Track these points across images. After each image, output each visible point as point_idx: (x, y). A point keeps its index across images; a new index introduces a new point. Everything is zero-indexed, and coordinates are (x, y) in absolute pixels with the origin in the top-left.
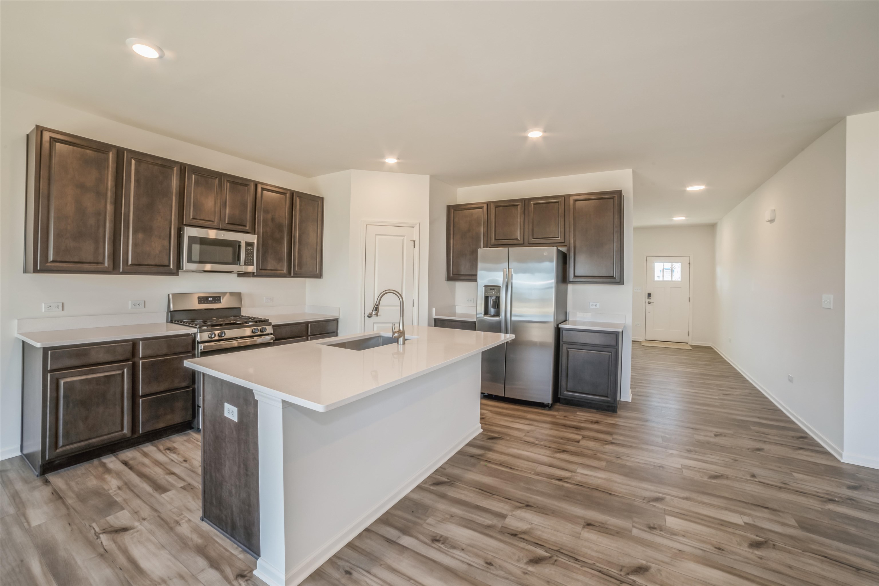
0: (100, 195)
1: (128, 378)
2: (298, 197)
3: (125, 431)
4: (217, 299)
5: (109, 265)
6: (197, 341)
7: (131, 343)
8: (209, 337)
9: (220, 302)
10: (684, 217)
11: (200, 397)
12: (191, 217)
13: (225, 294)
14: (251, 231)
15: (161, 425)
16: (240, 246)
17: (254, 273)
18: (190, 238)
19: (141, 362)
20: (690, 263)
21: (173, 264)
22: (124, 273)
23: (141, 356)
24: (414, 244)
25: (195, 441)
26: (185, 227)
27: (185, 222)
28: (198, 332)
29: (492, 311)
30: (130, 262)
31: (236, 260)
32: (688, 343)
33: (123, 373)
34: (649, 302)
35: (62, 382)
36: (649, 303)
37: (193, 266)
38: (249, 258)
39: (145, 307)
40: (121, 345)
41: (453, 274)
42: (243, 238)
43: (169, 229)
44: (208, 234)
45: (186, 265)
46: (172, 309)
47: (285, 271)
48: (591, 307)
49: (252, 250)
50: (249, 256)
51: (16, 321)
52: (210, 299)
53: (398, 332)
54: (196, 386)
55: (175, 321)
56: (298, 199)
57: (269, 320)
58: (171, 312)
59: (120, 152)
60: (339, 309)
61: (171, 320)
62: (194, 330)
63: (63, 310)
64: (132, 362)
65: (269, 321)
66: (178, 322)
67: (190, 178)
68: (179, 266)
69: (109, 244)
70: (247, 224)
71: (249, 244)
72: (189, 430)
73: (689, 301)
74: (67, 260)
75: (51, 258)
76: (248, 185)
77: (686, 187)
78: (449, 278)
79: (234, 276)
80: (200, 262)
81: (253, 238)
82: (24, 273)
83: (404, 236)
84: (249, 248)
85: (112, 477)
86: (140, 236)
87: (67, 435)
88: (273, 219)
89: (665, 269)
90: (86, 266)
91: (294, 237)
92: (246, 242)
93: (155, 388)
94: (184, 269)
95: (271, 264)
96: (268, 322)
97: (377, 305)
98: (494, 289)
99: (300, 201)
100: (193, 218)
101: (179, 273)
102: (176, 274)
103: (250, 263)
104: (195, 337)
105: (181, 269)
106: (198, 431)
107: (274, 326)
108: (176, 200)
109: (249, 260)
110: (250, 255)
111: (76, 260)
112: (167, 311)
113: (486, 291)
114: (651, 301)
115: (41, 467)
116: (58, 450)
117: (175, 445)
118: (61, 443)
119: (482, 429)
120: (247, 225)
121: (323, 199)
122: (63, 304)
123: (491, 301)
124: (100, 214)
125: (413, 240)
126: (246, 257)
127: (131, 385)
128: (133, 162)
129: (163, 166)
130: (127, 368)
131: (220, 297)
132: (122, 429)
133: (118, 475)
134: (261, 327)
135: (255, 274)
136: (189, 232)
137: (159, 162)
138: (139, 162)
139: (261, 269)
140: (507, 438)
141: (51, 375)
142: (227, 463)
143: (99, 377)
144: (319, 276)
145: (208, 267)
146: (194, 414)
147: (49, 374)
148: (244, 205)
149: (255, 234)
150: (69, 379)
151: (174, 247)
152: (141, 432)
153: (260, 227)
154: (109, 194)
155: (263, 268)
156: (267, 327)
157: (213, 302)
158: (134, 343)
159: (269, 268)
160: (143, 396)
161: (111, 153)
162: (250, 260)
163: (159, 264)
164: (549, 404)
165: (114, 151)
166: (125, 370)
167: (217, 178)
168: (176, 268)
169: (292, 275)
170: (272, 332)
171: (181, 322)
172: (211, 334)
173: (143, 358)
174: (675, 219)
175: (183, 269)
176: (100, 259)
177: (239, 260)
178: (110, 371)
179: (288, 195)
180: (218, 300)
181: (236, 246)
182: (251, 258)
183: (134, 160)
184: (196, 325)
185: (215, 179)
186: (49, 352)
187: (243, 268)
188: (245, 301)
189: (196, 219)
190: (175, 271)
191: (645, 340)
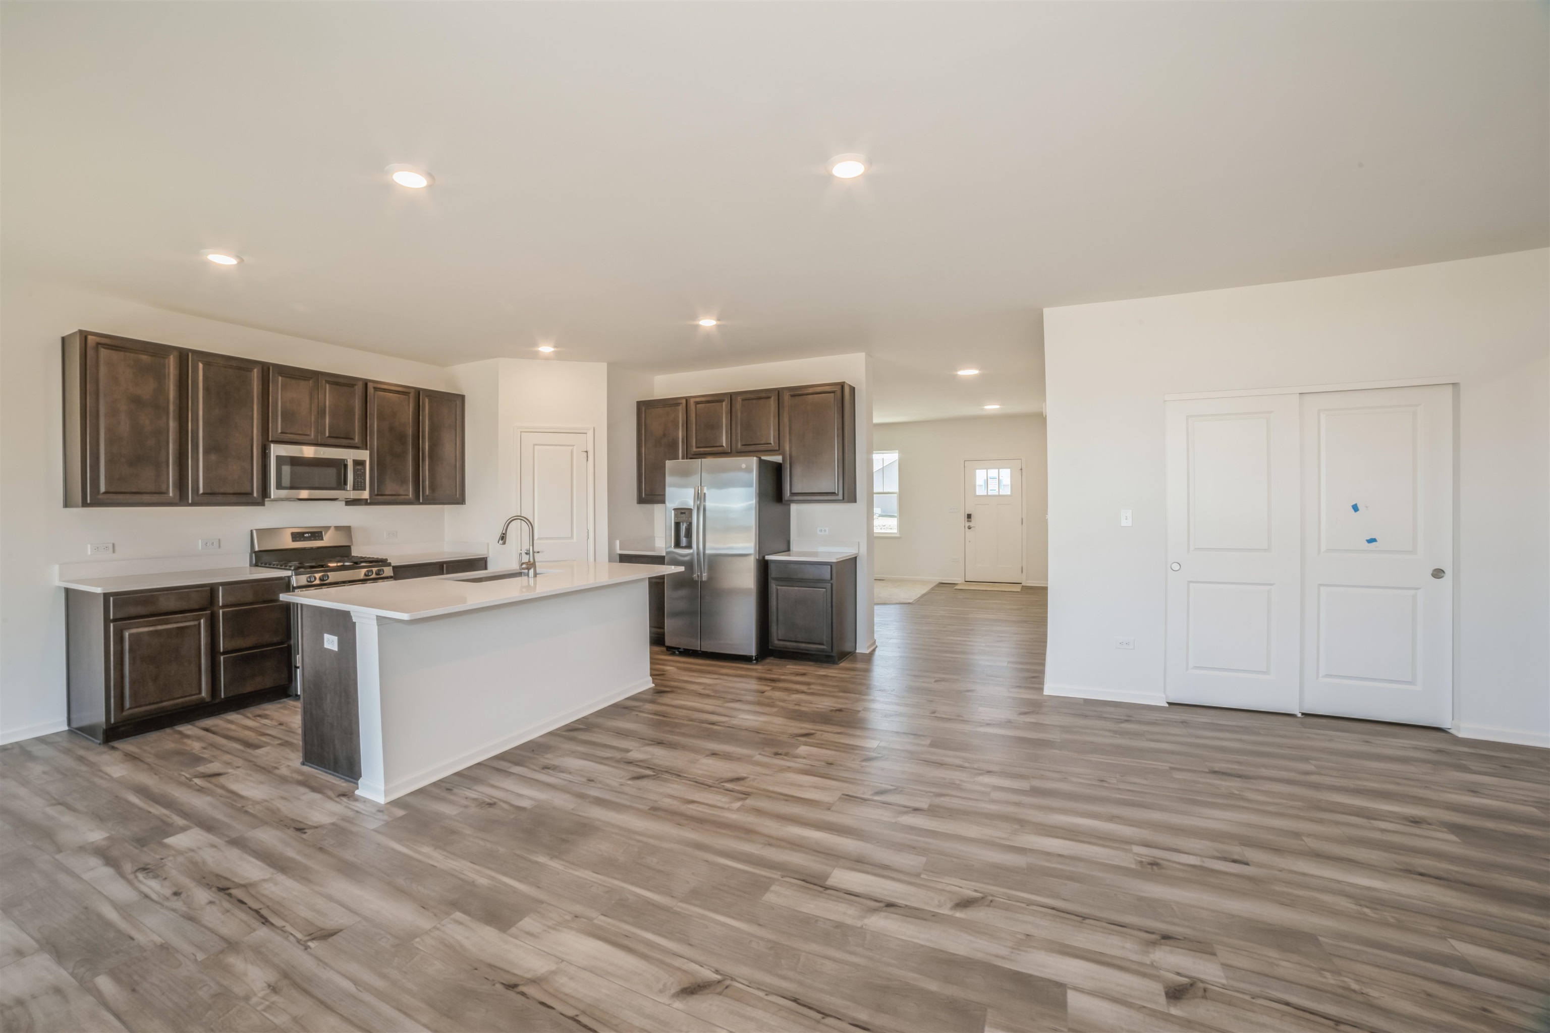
0: (159, 408)
1: (206, 631)
2: (427, 396)
3: (204, 694)
4: (316, 535)
5: (174, 495)
6: (293, 586)
7: (209, 588)
8: (308, 581)
9: (322, 539)
10: (998, 405)
11: (298, 654)
12: (280, 431)
13: (328, 528)
14: (361, 446)
15: (249, 688)
16: (346, 466)
17: (367, 499)
18: (279, 459)
19: (221, 611)
20: (1021, 469)
21: (258, 492)
22: (194, 504)
23: (221, 604)
24: (587, 456)
25: (293, 708)
26: (272, 445)
27: (272, 438)
28: (293, 574)
29: (684, 541)
30: (201, 491)
31: (341, 484)
32: (1021, 583)
33: (199, 625)
34: (969, 526)
35: (127, 634)
36: (970, 528)
37: (283, 493)
38: (359, 480)
39: (220, 547)
40: (197, 591)
41: (645, 495)
42: (349, 455)
43: (250, 448)
44: (301, 451)
45: (274, 492)
46: (257, 549)
47: (411, 496)
48: (819, 532)
49: (363, 471)
50: (359, 477)
51: (57, 567)
52: (306, 535)
53: (527, 563)
54: (292, 642)
55: (262, 564)
56: (427, 400)
57: (388, 559)
58: (255, 552)
59: (183, 355)
60: (488, 544)
61: (256, 563)
62: (288, 573)
63: (114, 551)
64: (210, 612)
65: (388, 561)
66: (266, 564)
67: (276, 382)
68: (265, 492)
69: (173, 469)
70: (355, 435)
71: (359, 463)
72: (284, 698)
73: (1022, 524)
74: (123, 490)
75: (103, 489)
76: (355, 385)
77: (957, 371)
78: (641, 500)
79: (341, 505)
80: (292, 488)
81: (364, 455)
82: (64, 507)
83: (574, 446)
84: (359, 467)
85: (193, 740)
86: (213, 457)
87: (134, 695)
88: (391, 429)
89: (990, 478)
90: (146, 498)
91: (423, 450)
92: (354, 460)
93: (239, 643)
94: (272, 497)
95: (390, 487)
96: (386, 562)
97: (504, 534)
98: (684, 513)
99: (430, 402)
100: (282, 433)
101: (266, 502)
102: (262, 504)
103: (361, 487)
104: (289, 581)
105: (268, 498)
106: (297, 697)
107: (394, 568)
108: (258, 409)
109: (359, 483)
110: (361, 477)
111: (134, 490)
112: (250, 552)
113: (676, 516)
114: (971, 524)
115: (103, 733)
116: (125, 713)
117: (267, 712)
118: (127, 704)
119: (653, 683)
120: (355, 437)
121: (462, 398)
122: (114, 545)
123: (683, 527)
124: (161, 434)
125: (586, 450)
126: (354, 479)
127: (210, 639)
128: (201, 365)
129: (240, 368)
130: (204, 618)
131: (321, 532)
132: (200, 692)
133: (199, 739)
134: (376, 569)
135: (369, 501)
136: (276, 451)
137: (234, 363)
138: (207, 365)
139: (377, 495)
140: (680, 691)
141: (114, 626)
142: (329, 696)
143: (170, 629)
144: (461, 501)
145: (304, 494)
146: (291, 678)
147: (112, 625)
148: (350, 412)
149: (367, 449)
150: (134, 631)
151: (257, 471)
152: (223, 696)
153: (374, 439)
154: (171, 407)
155: (380, 493)
156: (385, 569)
157: (312, 539)
158: (212, 590)
159: (387, 493)
160: (224, 653)
161: (172, 357)
162: (361, 483)
163: (239, 492)
164: (753, 656)
165: (176, 353)
166: (202, 621)
167: (311, 378)
168: (261, 497)
169: (421, 501)
170: (392, 575)
171: (270, 565)
172: (310, 577)
173: (224, 606)
174: (986, 407)
175: (270, 497)
176: (164, 489)
177: (345, 483)
178: (185, 621)
179: (412, 395)
180: (319, 536)
181: (341, 465)
182: (363, 481)
183: (202, 363)
184: (291, 567)
185: (309, 380)
186: (111, 598)
187: (353, 495)
188: (357, 537)
189: (287, 433)
190: (260, 500)
191: (966, 581)
